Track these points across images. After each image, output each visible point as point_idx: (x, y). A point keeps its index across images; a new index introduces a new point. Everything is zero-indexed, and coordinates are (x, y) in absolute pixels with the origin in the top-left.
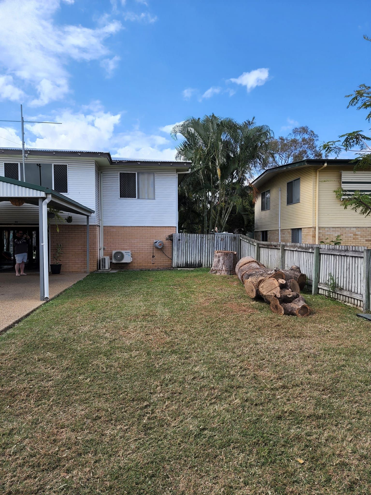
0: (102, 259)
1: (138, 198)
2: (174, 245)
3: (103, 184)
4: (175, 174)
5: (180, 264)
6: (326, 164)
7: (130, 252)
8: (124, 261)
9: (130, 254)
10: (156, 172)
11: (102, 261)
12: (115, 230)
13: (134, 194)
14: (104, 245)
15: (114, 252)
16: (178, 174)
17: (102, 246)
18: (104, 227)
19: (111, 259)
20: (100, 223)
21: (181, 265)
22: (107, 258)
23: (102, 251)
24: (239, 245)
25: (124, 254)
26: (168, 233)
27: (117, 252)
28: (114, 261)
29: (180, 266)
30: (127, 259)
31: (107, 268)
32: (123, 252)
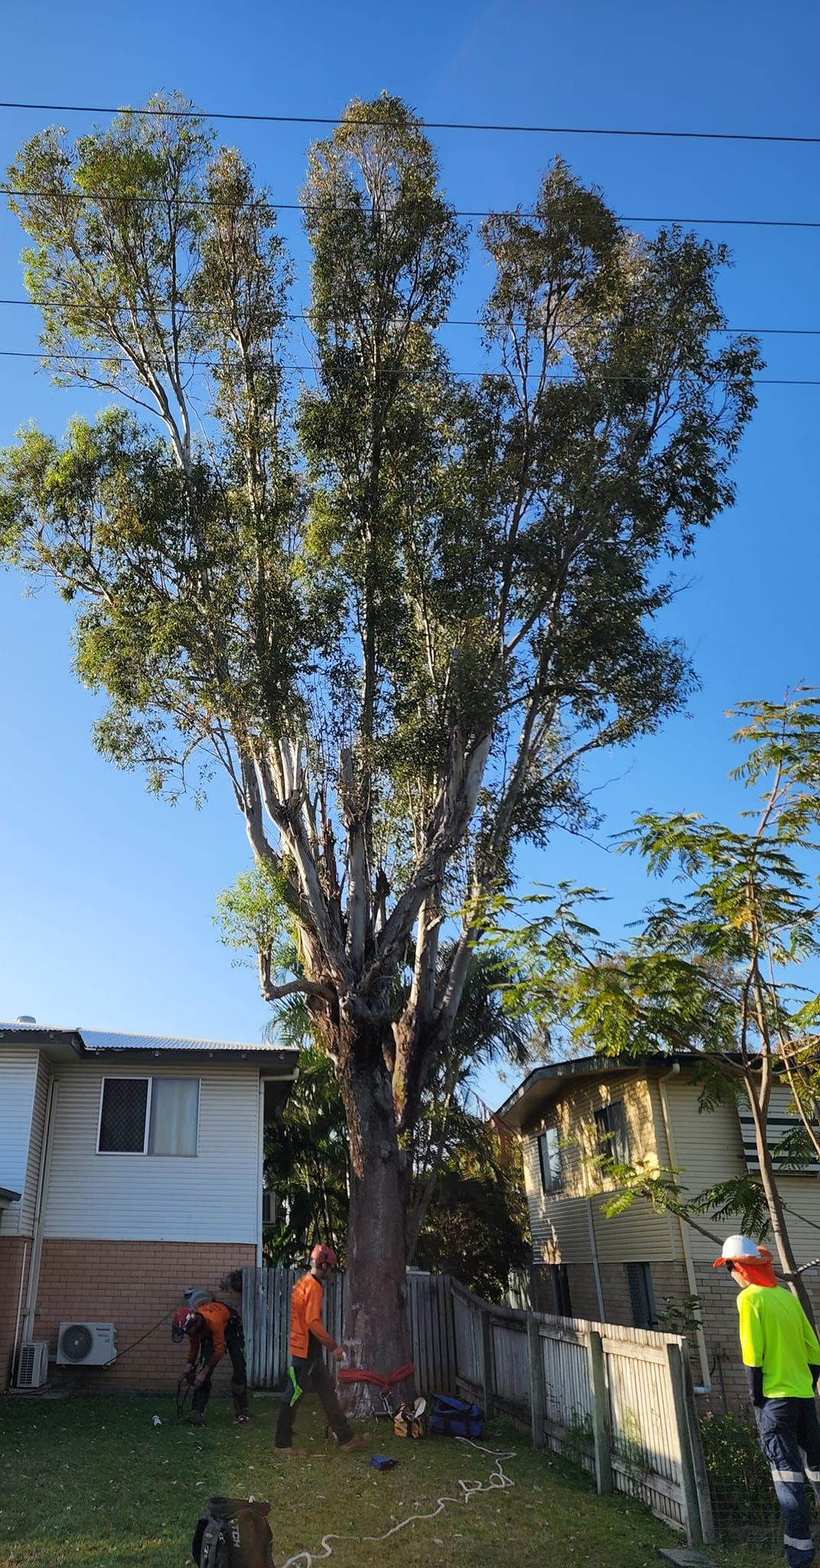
0: (25, 1349)
1: (151, 1153)
2: (246, 1307)
3: (57, 1113)
4: (255, 1083)
5: (262, 1376)
6: (677, 1067)
7: (111, 1328)
8: (91, 1360)
9: (111, 1334)
10: (204, 1077)
11: (25, 1358)
12: (75, 1253)
13: (139, 1140)
14: (39, 1303)
15: (64, 1327)
16: (266, 1083)
17: (32, 1304)
18: (46, 1241)
19: (53, 1350)
20: (36, 1231)
21: (265, 1380)
22: (40, 1348)
23: (30, 1321)
24: (449, 1315)
25: (95, 1334)
26: (230, 1265)
27: (74, 1327)
28: (61, 1360)
29: (262, 1383)
30: (102, 1353)
31: (36, 1382)
32: (92, 1326)
